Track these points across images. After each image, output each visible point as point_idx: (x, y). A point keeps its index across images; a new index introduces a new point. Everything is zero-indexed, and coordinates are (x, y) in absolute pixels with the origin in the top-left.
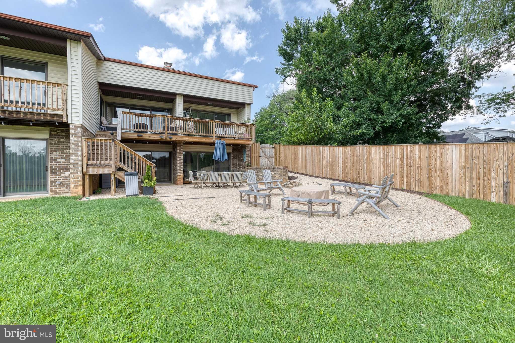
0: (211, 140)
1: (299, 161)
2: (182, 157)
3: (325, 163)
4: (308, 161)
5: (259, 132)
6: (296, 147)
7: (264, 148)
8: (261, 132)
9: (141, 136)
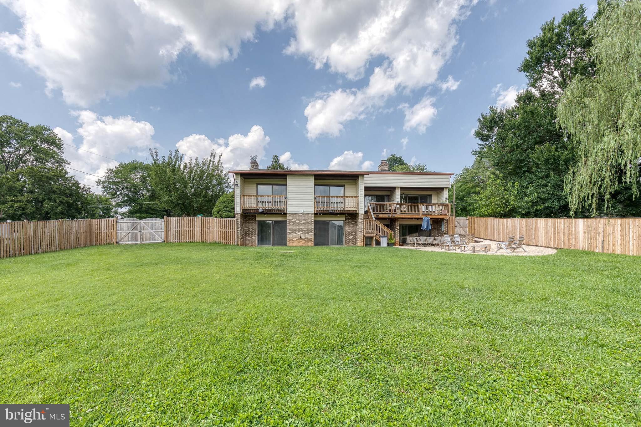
0: (419, 217)
1: (489, 230)
2: (398, 228)
3: (508, 232)
4: (495, 230)
5: (459, 197)
6: (487, 219)
7: (459, 220)
8: (462, 198)
9: (378, 216)
